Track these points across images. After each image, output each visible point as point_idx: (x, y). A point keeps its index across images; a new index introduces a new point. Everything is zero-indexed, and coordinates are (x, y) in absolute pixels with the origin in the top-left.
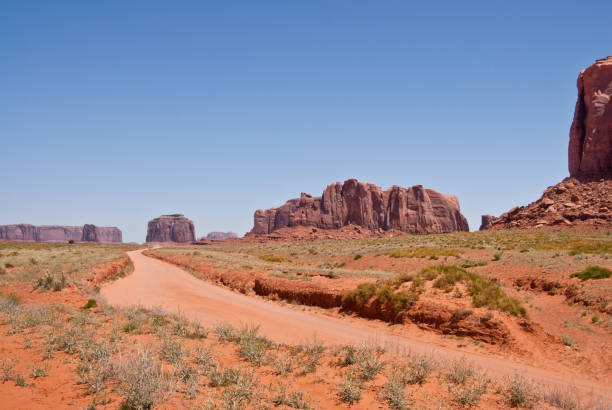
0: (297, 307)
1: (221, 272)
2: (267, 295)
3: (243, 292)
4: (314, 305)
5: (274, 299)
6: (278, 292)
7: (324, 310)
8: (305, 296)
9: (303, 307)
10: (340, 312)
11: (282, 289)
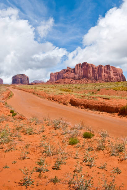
0: (95, 112)
1: (52, 96)
2: (78, 106)
3: (65, 104)
4: (103, 111)
5: (82, 108)
6: (84, 105)
7: (110, 114)
8: (98, 107)
9: (98, 112)
10: (119, 115)
11: (86, 104)
